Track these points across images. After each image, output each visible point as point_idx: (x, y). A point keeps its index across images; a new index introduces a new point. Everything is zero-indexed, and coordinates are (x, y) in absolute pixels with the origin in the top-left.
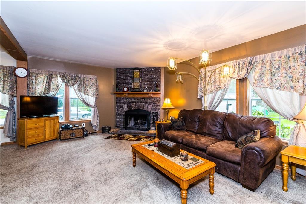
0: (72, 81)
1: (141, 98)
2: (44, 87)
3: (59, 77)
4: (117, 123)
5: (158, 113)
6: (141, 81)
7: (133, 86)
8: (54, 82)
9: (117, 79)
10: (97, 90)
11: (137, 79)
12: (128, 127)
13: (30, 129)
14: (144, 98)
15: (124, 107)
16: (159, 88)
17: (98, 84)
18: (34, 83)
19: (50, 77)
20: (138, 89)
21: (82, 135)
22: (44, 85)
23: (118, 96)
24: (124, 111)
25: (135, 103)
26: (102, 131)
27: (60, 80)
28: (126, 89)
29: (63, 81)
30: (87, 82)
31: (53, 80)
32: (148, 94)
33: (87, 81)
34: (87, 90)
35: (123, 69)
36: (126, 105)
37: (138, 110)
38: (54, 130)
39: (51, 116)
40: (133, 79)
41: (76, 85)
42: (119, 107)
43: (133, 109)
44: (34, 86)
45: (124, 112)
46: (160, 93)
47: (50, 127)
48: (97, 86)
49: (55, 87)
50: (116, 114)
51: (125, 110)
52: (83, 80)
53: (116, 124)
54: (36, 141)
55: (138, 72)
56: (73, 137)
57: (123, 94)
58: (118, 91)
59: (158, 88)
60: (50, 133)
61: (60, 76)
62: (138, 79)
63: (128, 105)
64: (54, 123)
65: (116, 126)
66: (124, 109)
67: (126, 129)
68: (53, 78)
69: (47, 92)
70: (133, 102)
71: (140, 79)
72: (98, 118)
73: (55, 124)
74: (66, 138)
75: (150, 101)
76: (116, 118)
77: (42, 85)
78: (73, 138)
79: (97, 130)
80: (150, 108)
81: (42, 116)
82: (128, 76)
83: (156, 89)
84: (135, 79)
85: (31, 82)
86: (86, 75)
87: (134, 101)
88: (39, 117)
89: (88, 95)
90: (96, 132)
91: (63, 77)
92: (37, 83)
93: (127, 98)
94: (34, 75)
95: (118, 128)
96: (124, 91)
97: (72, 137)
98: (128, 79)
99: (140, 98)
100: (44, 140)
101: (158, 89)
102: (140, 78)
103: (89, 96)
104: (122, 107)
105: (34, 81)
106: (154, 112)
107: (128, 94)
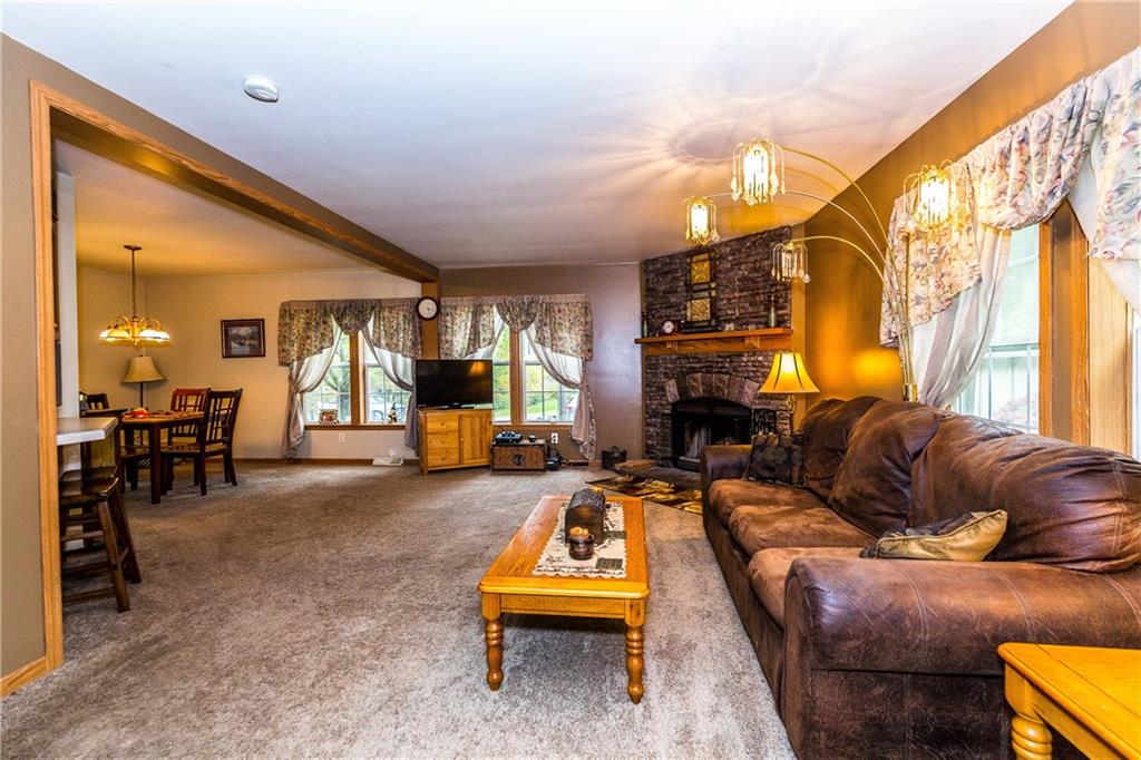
0: (524, 318)
1: (719, 356)
2: (467, 337)
3: (495, 309)
4: (650, 442)
5: (774, 412)
6: (714, 293)
7: (689, 314)
8: (485, 323)
9: (646, 296)
10: (587, 335)
11: (702, 287)
12: (682, 458)
13: (431, 433)
14: (728, 357)
15: (667, 388)
16: (780, 312)
17: (589, 318)
18: (449, 330)
19: (477, 313)
20: (706, 324)
21: (541, 465)
22: (468, 332)
23: (652, 351)
24: (668, 404)
25: (699, 375)
26: (600, 461)
27: (497, 318)
28: (669, 327)
29: (504, 319)
30: (560, 315)
31: (484, 319)
32: (742, 339)
33: (559, 311)
34: (560, 339)
35: (662, 257)
36: (673, 382)
37: (711, 401)
38: (481, 442)
39: (478, 406)
40: (691, 290)
41: (533, 325)
42: (654, 389)
43: (693, 395)
44: (449, 338)
45: (670, 407)
46: (787, 331)
47: (473, 434)
48: (586, 323)
49: (488, 336)
50: (647, 413)
51: (670, 400)
52: (549, 310)
53: (647, 446)
54: (445, 462)
55: (705, 260)
56: (519, 468)
57: (664, 343)
58: (648, 336)
59: (775, 312)
60: (473, 449)
61: (497, 307)
62: (706, 286)
63: (678, 382)
64: (481, 425)
65: (648, 452)
66: (668, 394)
67: (676, 466)
68: (484, 313)
69: (472, 349)
70: (694, 370)
71: (713, 285)
72: (593, 420)
73: (483, 429)
74: (504, 467)
75: (750, 364)
76: (648, 425)
77: (463, 334)
78: (517, 470)
79: (590, 457)
80: (750, 392)
81: (459, 407)
82: (677, 279)
83: (768, 317)
84: (695, 288)
85: (444, 329)
86: (557, 296)
87: (698, 365)
88: (452, 407)
89: (561, 352)
90: (587, 464)
91: (504, 310)
92: (455, 328)
93: (674, 357)
94: (449, 310)
95: (652, 458)
96: (663, 334)
97: (516, 467)
98: (679, 290)
99: (715, 355)
100: (460, 463)
101: (777, 316)
102: (712, 280)
103: (567, 357)
104: (663, 389)
105: (449, 325)
106: (761, 410)
107: (680, 342)
